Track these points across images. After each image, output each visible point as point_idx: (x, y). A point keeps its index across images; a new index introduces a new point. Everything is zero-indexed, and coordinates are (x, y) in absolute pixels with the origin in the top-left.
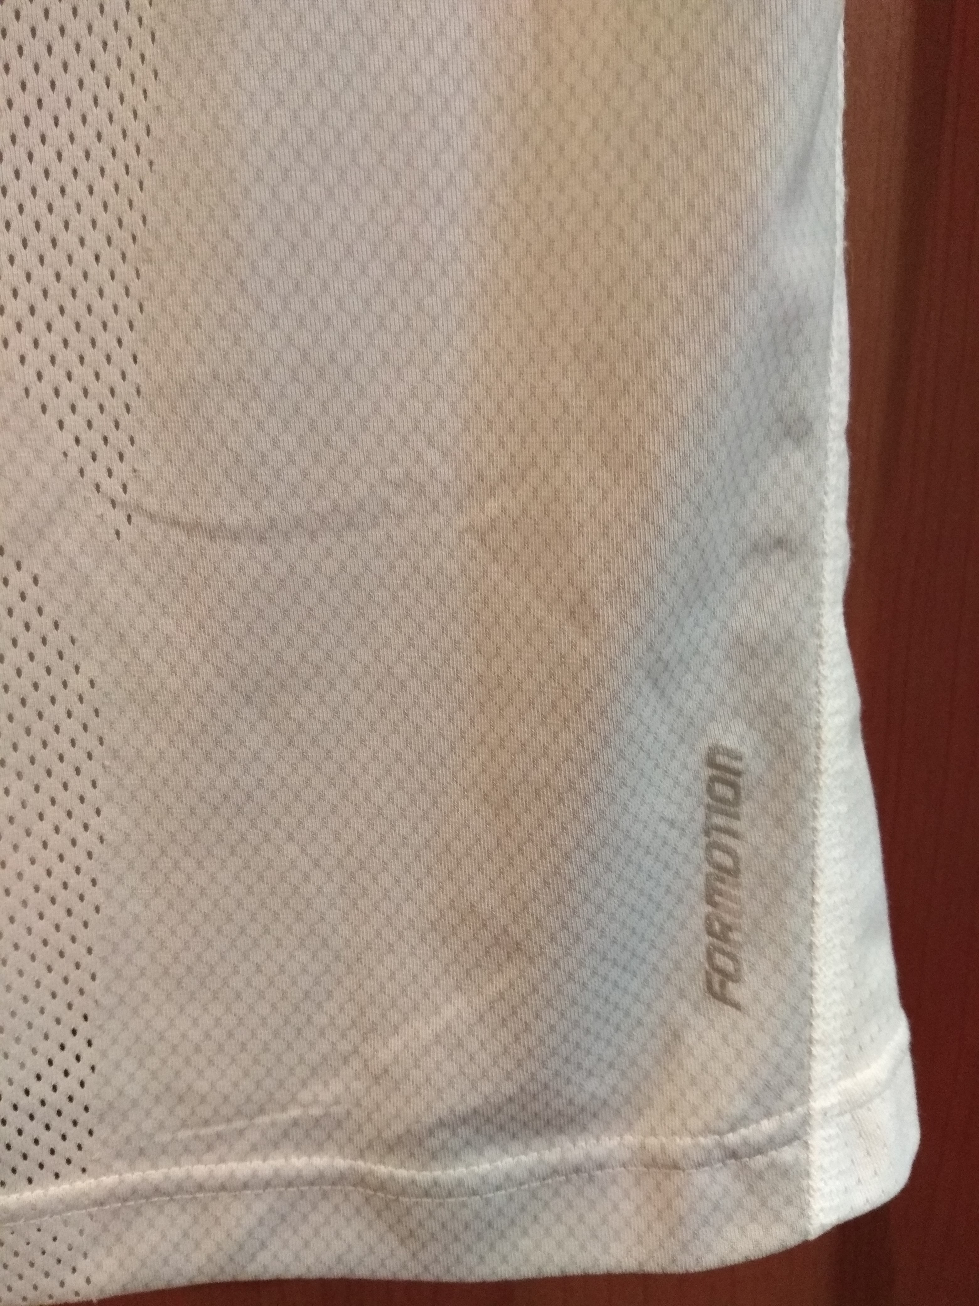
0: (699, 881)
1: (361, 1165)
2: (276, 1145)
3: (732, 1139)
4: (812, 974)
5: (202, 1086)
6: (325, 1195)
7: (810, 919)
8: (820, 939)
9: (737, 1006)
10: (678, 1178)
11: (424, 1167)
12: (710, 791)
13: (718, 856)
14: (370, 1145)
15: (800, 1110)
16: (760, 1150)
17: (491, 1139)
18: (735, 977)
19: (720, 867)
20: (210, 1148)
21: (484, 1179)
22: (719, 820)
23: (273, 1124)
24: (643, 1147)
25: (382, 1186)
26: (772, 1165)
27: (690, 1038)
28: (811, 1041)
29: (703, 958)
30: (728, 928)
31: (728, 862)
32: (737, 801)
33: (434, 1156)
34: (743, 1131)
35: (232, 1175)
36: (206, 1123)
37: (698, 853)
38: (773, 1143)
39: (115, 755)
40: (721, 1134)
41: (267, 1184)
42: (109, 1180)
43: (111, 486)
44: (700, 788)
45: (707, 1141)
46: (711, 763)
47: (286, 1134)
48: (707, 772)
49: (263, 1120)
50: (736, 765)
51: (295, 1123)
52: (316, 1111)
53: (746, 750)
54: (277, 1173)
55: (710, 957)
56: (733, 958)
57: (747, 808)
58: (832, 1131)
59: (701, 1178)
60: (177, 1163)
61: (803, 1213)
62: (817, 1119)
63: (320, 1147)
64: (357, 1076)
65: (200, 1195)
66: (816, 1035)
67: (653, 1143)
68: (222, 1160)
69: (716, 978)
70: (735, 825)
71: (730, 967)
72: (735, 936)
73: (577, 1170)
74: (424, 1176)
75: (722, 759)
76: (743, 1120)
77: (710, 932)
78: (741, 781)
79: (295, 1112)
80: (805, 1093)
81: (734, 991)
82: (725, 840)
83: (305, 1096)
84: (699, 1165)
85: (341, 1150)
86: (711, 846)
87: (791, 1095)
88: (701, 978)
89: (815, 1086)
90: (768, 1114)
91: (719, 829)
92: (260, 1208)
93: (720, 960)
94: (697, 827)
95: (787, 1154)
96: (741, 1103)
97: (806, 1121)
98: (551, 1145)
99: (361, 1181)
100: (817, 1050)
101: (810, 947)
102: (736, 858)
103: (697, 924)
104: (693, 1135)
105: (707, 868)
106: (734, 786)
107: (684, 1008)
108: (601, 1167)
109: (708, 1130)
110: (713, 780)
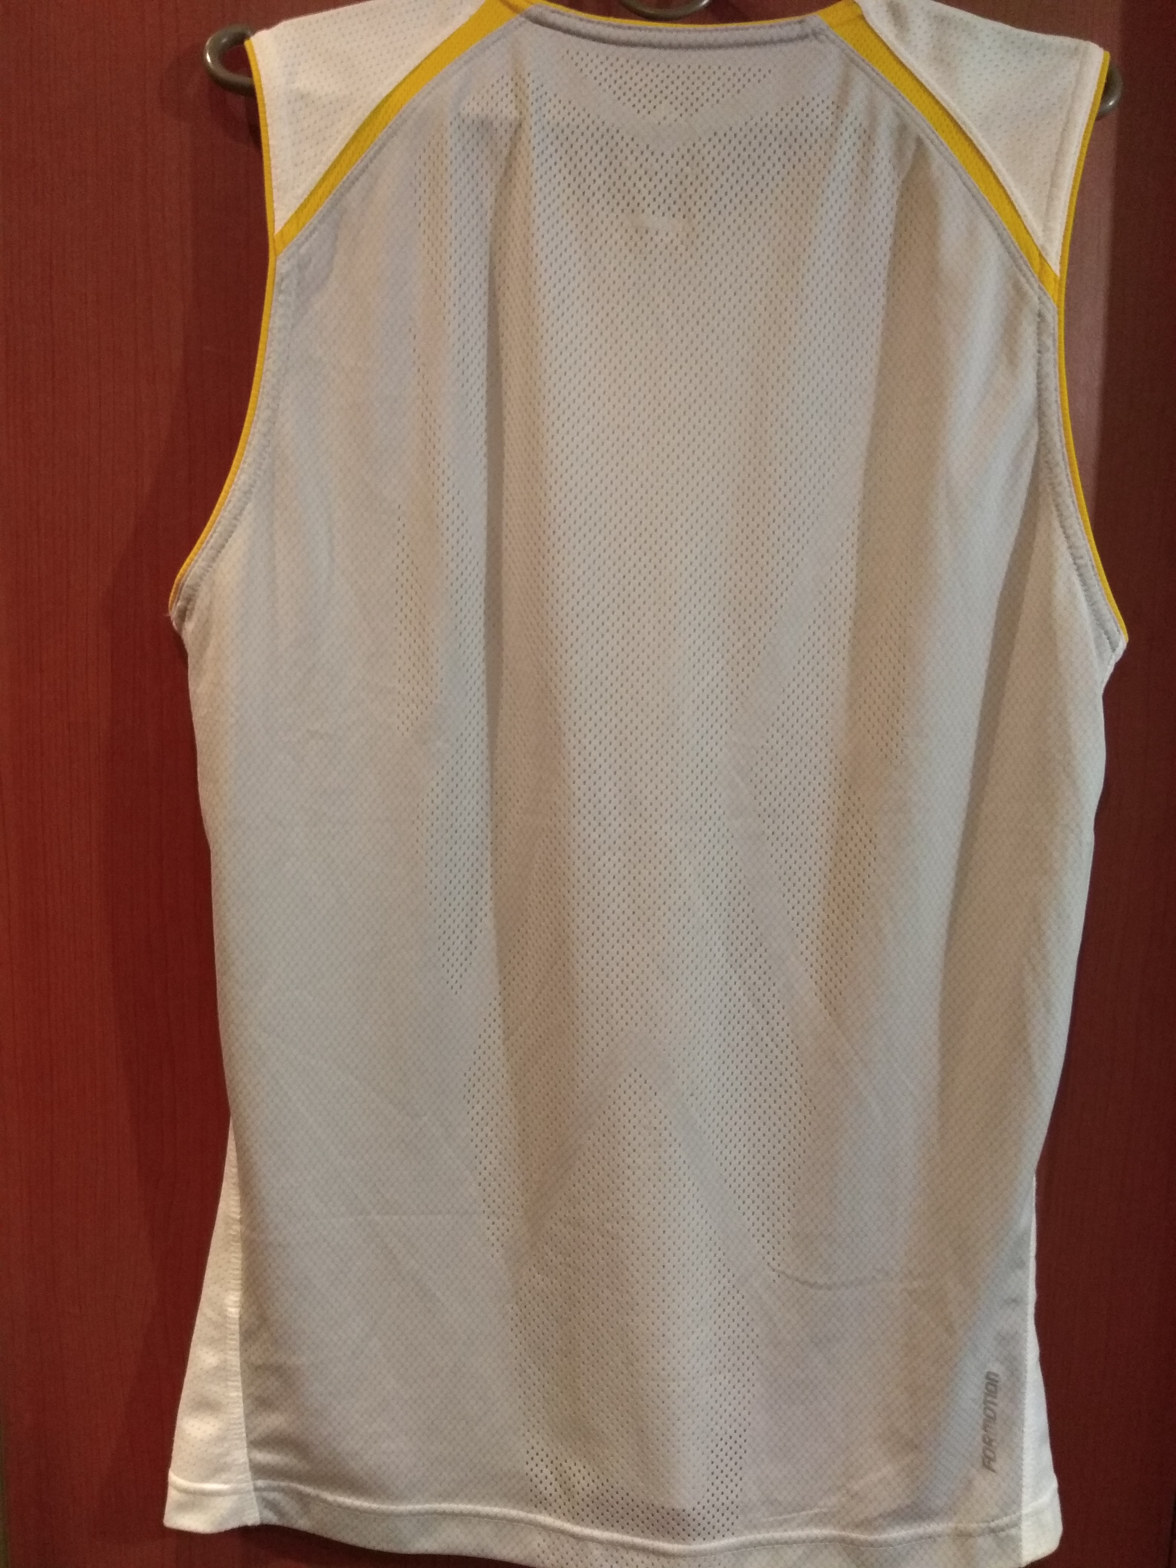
0: (981, 1422)
1: (843, 1533)
2: (807, 1524)
3: (993, 1525)
4: (1022, 1459)
5: (780, 1498)
6: (826, 1547)
7: (1021, 1438)
8: (1025, 1446)
9: (994, 1471)
10: (971, 1541)
11: (872, 1534)
12: (987, 1388)
13: (988, 1412)
14: (848, 1524)
15: (1018, 1514)
16: (1003, 1530)
17: (898, 1523)
18: (994, 1460)
19: (989, 1416)
20: (781, 1525)
21: (895, 1540)
22: (989, 1399)
23: (807, 1515)
24: (956, 1528)
25: (852, 1542)
26: (1007, 1536)
27: (976, 1483)
28: (1022, 1486)
29: (981, 1451)
30: (991, 1441)
31: (992, 1415)
32: (996, 1392)
33: (876, 1529)
34: (997, 1522)
35: (790, 1537)
36: (781, 1514)
37: (981, 1411)
38: (1008, 1526)
39: (762, 1364)
40: (988, 1522)
41: (804, 1542)
42: (742, 1539)
43: (774, 1264)
44: (983, 1386)
45: (983, 1525)
46: (987, 1377)
47: (812, 1520)
48: (987, 1381)
49: (804, 1513)
50: (997, 1379)
51: (816, 1515)
52: (825, 1510)
53: (1000, 1374)
54: (808, 1537)
55: (984, 1452)
56: (993, 1452)
57: (1000, 1394)
58: (1029, 1523)
59: (980, 1540)
60: (768, 1532)
61: (1019, 1556)
62: (1024, 1518)
63: (825, 1525)
64: (843, 1496)
65: (776, 1546)
66: (1024, 1484)
67: (961, 1526)
68: (785, 1530)
69: (987, 1460)
70: (996, 1401)
71: (991, 1455)
72: (994, 1444)
73: (930, 1537)
74: (871, 1538)
75: (992, 1377)
76: (997, 1517)
77: (984, 1441)
78: (998, 1384)
79: (816, 1510)
80: (1019, 1507)
81: (995, 1466)
82: (992, 1406)
83: (821, 1503)
84: (979, 1535)
85: (834, 1527)
86: (986, 1408)
87: (1014, 1507)
88: (981, 1460)
89: (1023, 1504)
90: (1006, 1515)
91: (989, 1402)
92: (800, 1552)
93: (988, 1453)
94: (981, 1402)
95: (1013, 1532)
96: (996, 1511)
97: (1019, 1519)
98: (920, 1526)
99: (843, 1540)
100: (1024, 1490)
101: (1022, 1448)
102: (995, 1413)
103: (979, 1438)
104: (977, 1523)
105: (984, 1417)
106: (995, 1386)
107: (974, 1471)
108: (939, 1536)
109: (984, 1521)
110: (988, 1384)
